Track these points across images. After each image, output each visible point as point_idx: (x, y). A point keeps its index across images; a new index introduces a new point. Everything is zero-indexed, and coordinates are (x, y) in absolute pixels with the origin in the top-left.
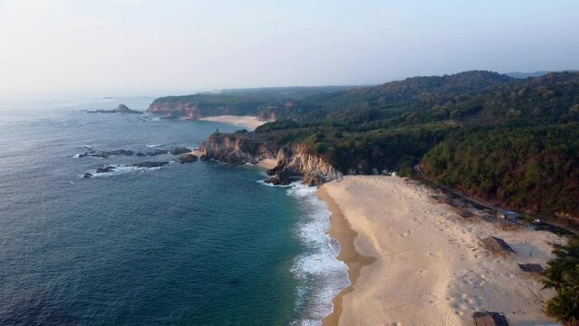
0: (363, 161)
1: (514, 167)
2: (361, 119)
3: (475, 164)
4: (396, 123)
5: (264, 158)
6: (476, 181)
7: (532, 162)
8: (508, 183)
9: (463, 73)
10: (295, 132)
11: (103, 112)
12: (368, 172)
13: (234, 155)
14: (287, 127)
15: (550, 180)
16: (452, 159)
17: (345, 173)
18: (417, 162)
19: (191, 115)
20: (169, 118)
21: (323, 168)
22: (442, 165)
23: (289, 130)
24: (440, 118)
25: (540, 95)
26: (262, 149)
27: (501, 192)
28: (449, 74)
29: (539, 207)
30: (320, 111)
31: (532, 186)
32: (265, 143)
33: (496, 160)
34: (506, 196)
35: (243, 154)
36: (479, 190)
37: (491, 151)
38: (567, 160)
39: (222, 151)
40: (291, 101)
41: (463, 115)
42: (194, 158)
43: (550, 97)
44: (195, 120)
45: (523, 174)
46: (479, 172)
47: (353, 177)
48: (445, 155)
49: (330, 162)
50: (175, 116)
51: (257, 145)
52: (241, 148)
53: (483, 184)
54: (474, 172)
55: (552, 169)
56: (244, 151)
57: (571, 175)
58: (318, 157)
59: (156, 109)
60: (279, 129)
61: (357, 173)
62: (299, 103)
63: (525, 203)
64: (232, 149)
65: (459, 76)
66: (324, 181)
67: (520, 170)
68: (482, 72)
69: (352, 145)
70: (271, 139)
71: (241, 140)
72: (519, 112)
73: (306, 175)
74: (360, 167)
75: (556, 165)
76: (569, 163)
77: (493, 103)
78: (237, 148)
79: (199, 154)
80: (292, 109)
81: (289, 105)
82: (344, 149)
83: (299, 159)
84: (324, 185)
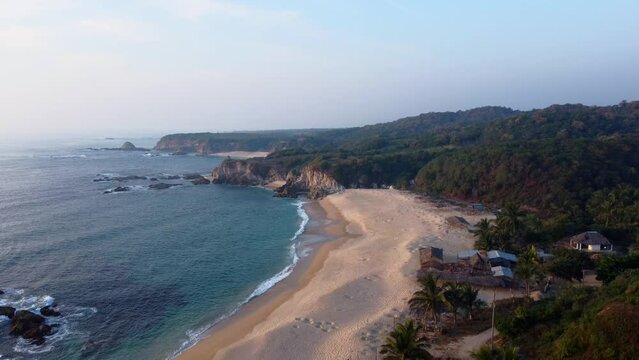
0: (363, 176)
1: (488, 172)
3: (458, 173)
4: (400, 148)
5: (274, 180)
6: (457, 185)
7: (502, 166)
8: (483, 185)
9: (476, 109)
10: (304, 157)
11: (107, 149)
12: (368, 186)
13: (245, 177)
14: (297, 153)
15: (514, 180)
16: (441, 171)
17: (347, 186)
18: (413, 178)
19: (201, 151)
20: (178, 154)
21: (328, 182)
22: (432, 177)
23: (299, 156)
24: (441, 144)
25: (534, 122)
26: (272, 172)
27: (475, 192)
28: (463, 110)
29: (504, 201)
31: (499, 186)
32: (275, 166)
33: (473, 168)
34: (479, 195)
35: (254, 177)
36: (459, 192)
37: (472, 161)
38: (528, 164)
39: (234, 174)
40: (303, 136)
41: (461, 141)
42: (207, 182)
43: (542, 123)
44: (204, 155)
45: (494, 177)
46: (461, 178)
47: (353, 190)
48: (436, 168)
49: (334, 177)
50: (184, 152)
51: (267, 169)
52: (252, 171)
53: (462, 187)
54: (456, 179)
55: (516, 172)
56: (255, 174)
57: (531, 176)
58: (323, 173)
59: (163, 147)
60: (289, 155)
61: (358, 187)
62: (312, 138)
63: (494, 199)
64: (242, 173)
65: (473, 111)
66: (327, 193)
67: (492, 173)
68: (495, 108)
69: (354, 162)
70: (281, 163)
71: (252, 165)
72: (511, 137)
73: (312, 190)
74: (361, 181)
75: (520, 168)
76: (530, 166)
77: (491, 129)
78: (248, 171)
79: (211, 179)
80: (304, 142)
81: (301, 139)
82: (347, 166)
83: (305, 177)
84: (328, 197)
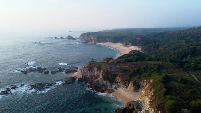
2: (186, 54)
5: (119, 87)
13: (98, 81)
19: (94, 42)
23: (138, 63)
26: (118, 79)
30: (156, 44)
32: (120, 74)
35: (104, 82)
39: (91, 77)
40: (140, 36)
50: (86, 42)
51: (115, 76)
52: (103, 77)
56: (105, 79)
59: (81, 38)
60: (131, 61)
62: (144, 38)
64: (98, 76)
70: (125, 71)
71: (104, 71)
78: (101, 76)
79: (78, 76)
80: (140, 41)
81: (138, 39)
